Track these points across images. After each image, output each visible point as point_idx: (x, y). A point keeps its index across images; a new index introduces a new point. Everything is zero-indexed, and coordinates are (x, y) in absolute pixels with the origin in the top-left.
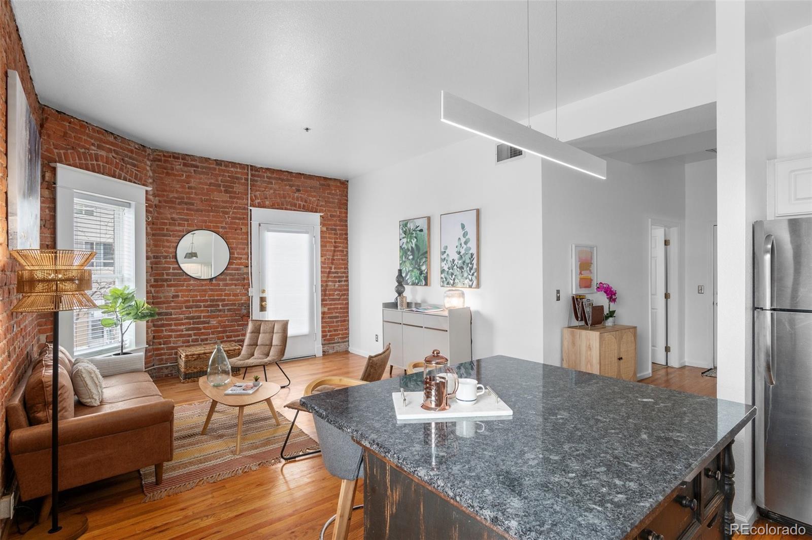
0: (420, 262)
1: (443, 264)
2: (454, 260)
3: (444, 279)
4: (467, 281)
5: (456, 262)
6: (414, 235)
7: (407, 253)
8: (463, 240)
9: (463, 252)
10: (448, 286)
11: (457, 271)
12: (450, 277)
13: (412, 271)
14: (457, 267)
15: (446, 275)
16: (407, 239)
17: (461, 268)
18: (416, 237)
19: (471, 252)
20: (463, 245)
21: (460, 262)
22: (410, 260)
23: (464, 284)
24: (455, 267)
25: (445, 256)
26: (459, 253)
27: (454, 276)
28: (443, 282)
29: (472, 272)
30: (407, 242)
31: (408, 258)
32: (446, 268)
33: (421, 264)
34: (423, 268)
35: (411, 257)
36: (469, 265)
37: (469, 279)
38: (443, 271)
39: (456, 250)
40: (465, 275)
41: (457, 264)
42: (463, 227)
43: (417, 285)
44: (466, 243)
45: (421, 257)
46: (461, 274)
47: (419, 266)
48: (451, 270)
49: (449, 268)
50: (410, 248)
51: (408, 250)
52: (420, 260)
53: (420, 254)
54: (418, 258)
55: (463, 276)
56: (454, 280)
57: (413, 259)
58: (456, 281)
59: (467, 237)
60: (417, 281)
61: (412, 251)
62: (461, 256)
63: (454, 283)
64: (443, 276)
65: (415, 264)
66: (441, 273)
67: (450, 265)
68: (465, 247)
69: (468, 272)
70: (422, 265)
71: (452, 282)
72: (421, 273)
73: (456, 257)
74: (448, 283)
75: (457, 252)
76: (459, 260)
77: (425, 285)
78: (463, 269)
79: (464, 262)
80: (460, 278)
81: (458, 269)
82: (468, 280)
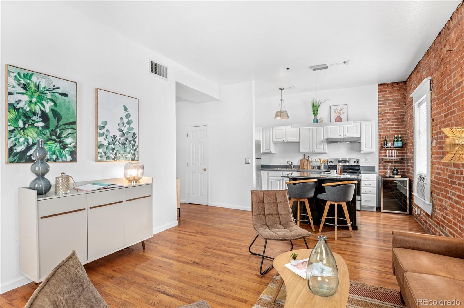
0: (61, 133)
1: (101, 139)
2: (115, 137)
3: (103, 154)
4: (129, 156)
5: (118, 138)
6: (49, 96)
7: (30, 118)
8: (125, 120)
9: (125, 130)
10: (108, 160)
11: (118, 146)
12: (111, 151)
13: (44, 143)
14: (120, 143)
15: (105, 150)
16: (32, 96)
17: (124, 144)
18: (52, 100)
19: (133, 131)
20: (125, 124)
21: (122, 138)
22: (38, 128)
23: (126, 158)
24: (117, 143)
25: (104, 131)
26: (122, 131)
27: (115, 151)
28: (101, 157)
29: (135, 148)
30: (31, 102)
31: (32, 125)
32: (105, 143)
33: (63, 136)
34: (68, 141)
35: (41, 124)
36: (132, 142)
37: (132, 154)
38: (100, 146)
39: (118, 127)
40: (128, 150)
41: (119, 140)
42: (126, 109)
43: (54, 161)
44: (129, 123)
45: (63, 127)
46: (124, 149)
47: (59, 137)
48: (112, 145)
49: (109, 143)
50: (38, 112)
51: (35, 114)
52: (60, 130)
53: (61, 123)
54: (57, 127)
55: (125, 151)
56: (116, 154)
57: (47, 127)
58: (118, 155)
59: (130, 119)
60: (54, 157)
61: (44, 117)
62: (123, 133)
63: (115, 158)
64: (100, 150)
65: (51, 135)
66: (99, 147)
67: (110, 140)
68: (127, 126)
69: (130, 148)
70: (67, 137)
71: (113, 157)
72: (64, 147)
73: (118, 134)
74: (108, 158)
75: (119, 129)
76: (122, 136)
77: (71, 161)
78: (126, 145)
79: (126, 140)
80: (122, 152)
81: (121, 145)
82: (130, 154)
